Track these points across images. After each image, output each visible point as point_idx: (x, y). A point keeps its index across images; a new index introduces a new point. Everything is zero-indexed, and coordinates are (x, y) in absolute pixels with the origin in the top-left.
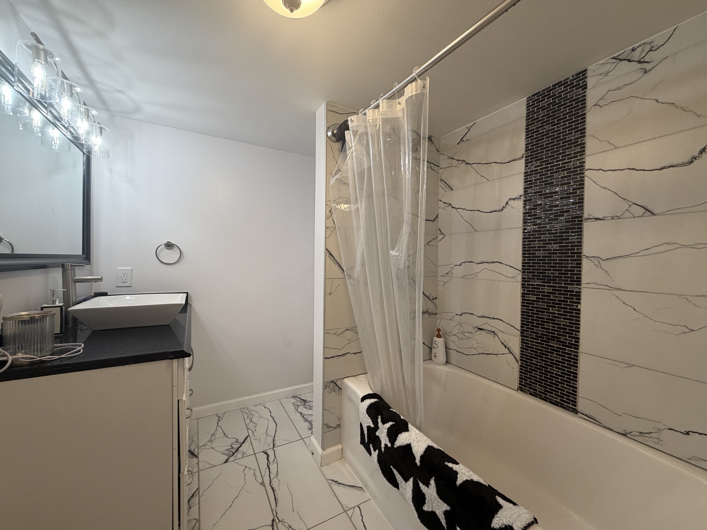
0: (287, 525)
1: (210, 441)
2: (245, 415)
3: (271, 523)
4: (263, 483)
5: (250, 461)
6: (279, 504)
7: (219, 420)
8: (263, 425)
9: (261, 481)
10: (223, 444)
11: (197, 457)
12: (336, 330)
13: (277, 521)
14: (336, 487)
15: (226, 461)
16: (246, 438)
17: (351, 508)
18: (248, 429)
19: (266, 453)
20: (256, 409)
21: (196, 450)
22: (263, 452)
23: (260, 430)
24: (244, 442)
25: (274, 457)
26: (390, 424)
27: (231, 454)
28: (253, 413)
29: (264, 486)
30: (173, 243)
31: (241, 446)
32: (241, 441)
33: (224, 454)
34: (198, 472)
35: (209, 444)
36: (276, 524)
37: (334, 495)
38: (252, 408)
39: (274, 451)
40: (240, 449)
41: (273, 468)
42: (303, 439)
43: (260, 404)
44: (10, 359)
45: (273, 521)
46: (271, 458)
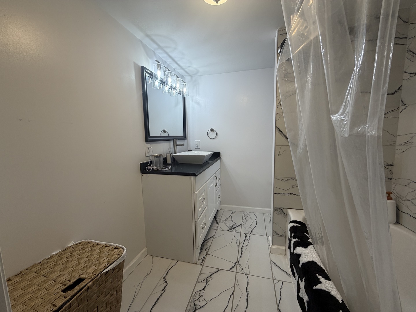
0: (241, 268)
1: (225, 220)
2: (244, 215)
3: (235, 263)
4: (239, 246)
5: (238, 235)
6: (242, 258)
7: (232, 213)
8: (250, 222)
9: (238, 245)
10: (230, 223)
11: (218, 224)
12: (283, 178)
13: (238, 264)
14: (274, 266)
15: (228, 231)
16: (240, 225)
17: (277, 280)
18: (242, 221)
19: (246, 235)
20: (250, 214)
21: (219, 222)
22: (245, 234)
23: (248, 224)
24: (238, 226)
25: (249, 238)
26: (297, 239)
27: (231, 229)
28: (248, 215)
29: (239, 247)
30: (214, 129)
31: (236, 227)
32: (237, 225)
33: (228, 227)
34: (217, 230)
35: (225, 221)
36: (237, 265)
37: (271, 268)
38: (248, 213)
39: (250, 236)
40: (235, 228)
41: (246, 242)
42: (267, 236)
43: (253, 213)
44: (152, 167)
45: (236, 262)
46: (247, 238)
